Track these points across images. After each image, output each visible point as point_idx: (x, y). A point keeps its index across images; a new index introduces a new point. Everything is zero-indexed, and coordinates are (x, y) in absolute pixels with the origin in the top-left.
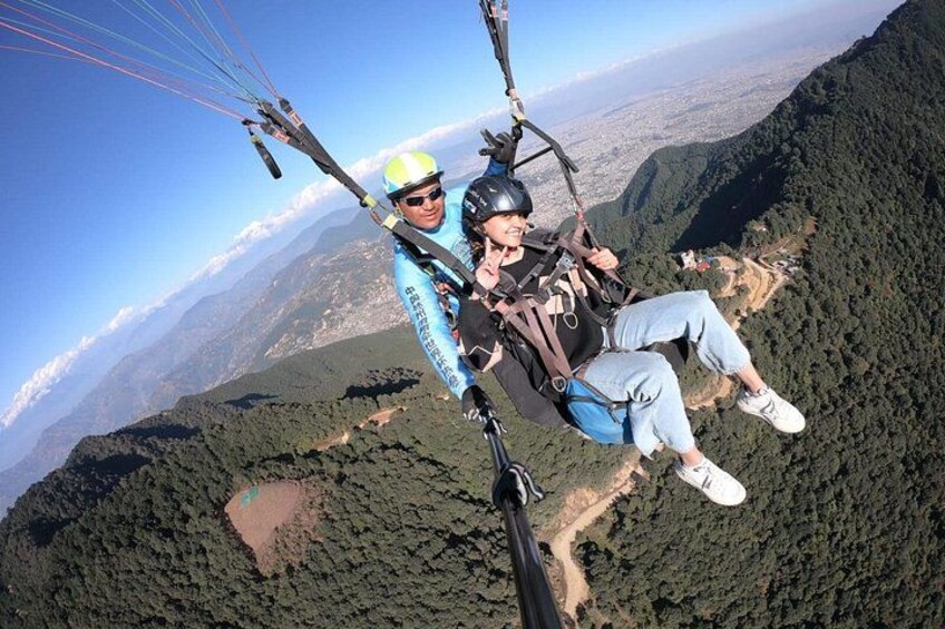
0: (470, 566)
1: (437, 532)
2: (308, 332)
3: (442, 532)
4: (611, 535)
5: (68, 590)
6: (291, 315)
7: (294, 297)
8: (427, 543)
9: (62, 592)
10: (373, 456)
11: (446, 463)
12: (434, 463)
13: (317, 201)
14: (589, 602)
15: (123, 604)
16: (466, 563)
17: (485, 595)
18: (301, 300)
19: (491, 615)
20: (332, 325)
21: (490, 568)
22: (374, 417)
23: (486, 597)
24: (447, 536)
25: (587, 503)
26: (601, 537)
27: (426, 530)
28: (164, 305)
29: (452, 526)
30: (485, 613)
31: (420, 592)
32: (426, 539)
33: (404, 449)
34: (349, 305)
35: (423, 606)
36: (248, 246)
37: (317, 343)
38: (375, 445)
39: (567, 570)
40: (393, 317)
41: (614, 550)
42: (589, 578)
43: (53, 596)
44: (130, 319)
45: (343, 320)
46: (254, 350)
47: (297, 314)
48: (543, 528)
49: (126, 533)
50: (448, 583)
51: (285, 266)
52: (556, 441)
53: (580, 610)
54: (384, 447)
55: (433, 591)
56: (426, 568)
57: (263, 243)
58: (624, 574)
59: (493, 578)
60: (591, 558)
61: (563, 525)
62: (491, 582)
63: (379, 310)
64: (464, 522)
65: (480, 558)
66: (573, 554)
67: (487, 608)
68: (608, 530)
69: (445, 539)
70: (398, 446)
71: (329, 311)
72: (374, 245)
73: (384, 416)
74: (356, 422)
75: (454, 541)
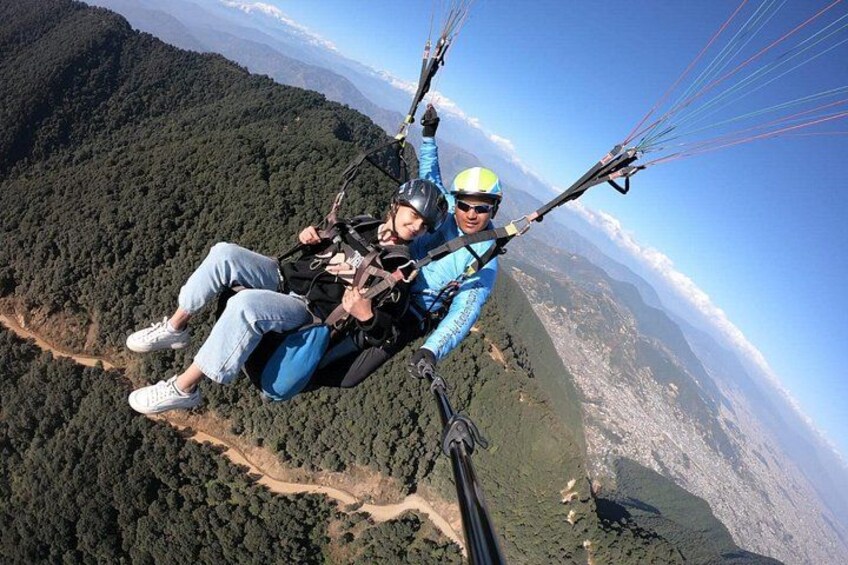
0: (397, 427)
1: (419, 402)
2: (542, 298)
3: (420, 407)
4: (426, 541)
5: (321, 159)
6: (552, 279)
7: (568, 278)
8: (410, 396)
9: (319, 155)
10: (466, 350)
11: (471, 407)
12: (469, 398)
13: (656, 269)
14: (372, 522)
15: (325, 195)
16: (399, 425)
17: (377, 439)
18: (567, 284)
19: (362, 444)
20: (554, 316)
21: (397, 443)
22: (494, 348)
23: (375, 441)
24: (417, 411)
25: (452, 522)
26: (425, 533)
27: (419, 394)
28: (525, 172)
29: (424, 415)
30: (363, 439)
31: (374, 392)
32: (413, 395)
33: (476, 373)
34: (575, 326)
35: (365, 395)
36: (597, 225)
37: (535, 307)
38: (474, 351)
39: (396, 506)
40: (575, 367)
41: (414, 545)
42: (392, 522)
43: (315, 149)
44: (504, 149)
45: (561, 324)
46: (514, 256)
47: (555, 285)
48: (429, 487)
49: (370, 189)
50: (383, 411)
51: (592, 262)
52: (502, 491)
53: (366, 515)
54: (474, 358)
55: (376, 402)
56: (392, 396)
57: (604, 236)
58: (395, 551)
59: (390, 445)
60: (408, 523)
61: (432, 504)
62: (387, 444)
63: (578, 353)
64: (428, 423)
65: (404, 436)
66: (409, 511)
67: (367, 442)
68: (431, 538)
69: (414, 409)
70: (477, 369)
71: (564, 310)
72: (633, 332)
73: (497, 355)
74: (487, 335)
75: (414, 416)
